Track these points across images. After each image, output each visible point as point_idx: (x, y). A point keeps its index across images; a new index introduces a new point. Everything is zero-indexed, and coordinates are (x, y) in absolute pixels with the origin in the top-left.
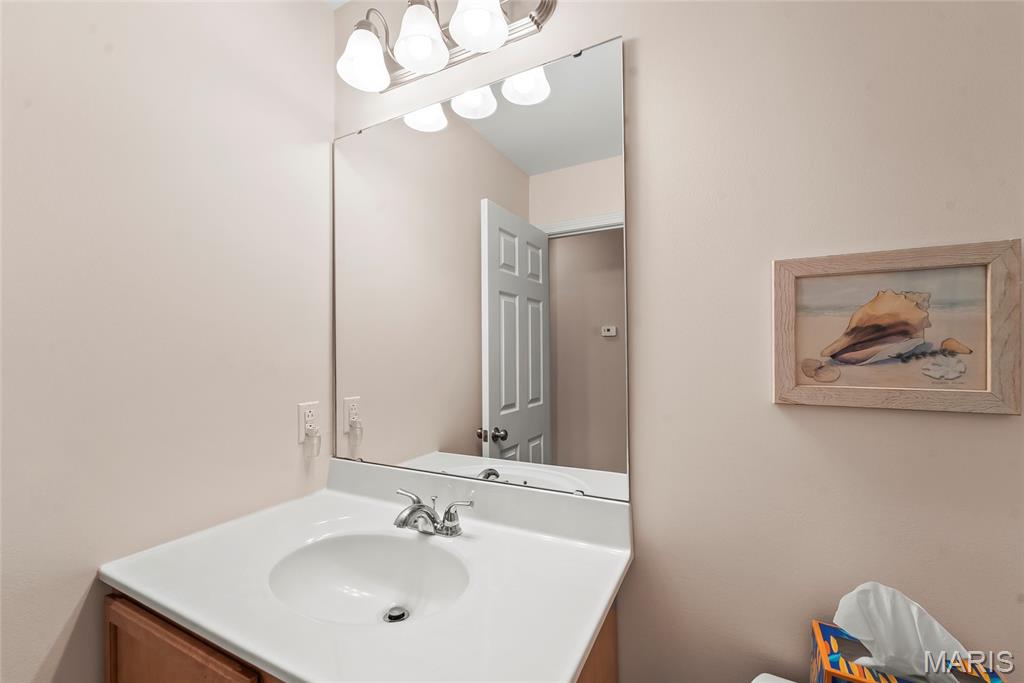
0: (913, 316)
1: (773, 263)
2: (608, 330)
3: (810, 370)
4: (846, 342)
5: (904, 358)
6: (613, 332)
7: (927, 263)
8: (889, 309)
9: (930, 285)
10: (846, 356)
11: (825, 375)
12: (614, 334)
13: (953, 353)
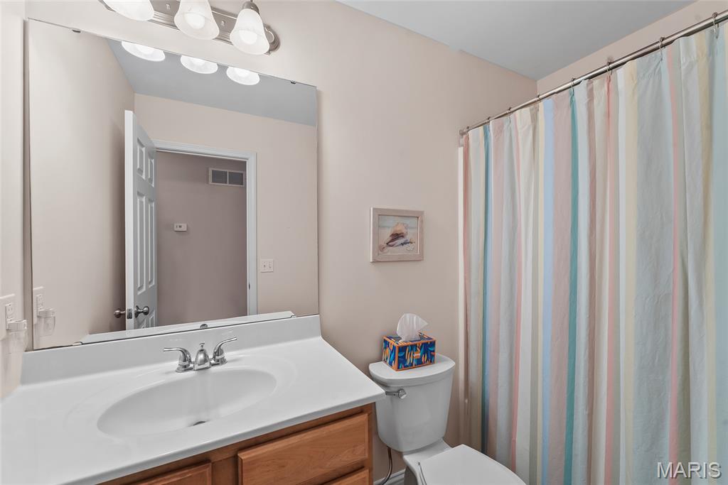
0: (404, 231)
1: (372, 209)
2: (180, 227)
3: (382, 249)
4: (390, 239)
5: (402, 244)
6: (184, 228)
7: (410, 215)
8: (400, 229)
9: (408, 221)
10: (390, 244)
11: (386, 250)
12: (185, 230)
13: (412, 243)
